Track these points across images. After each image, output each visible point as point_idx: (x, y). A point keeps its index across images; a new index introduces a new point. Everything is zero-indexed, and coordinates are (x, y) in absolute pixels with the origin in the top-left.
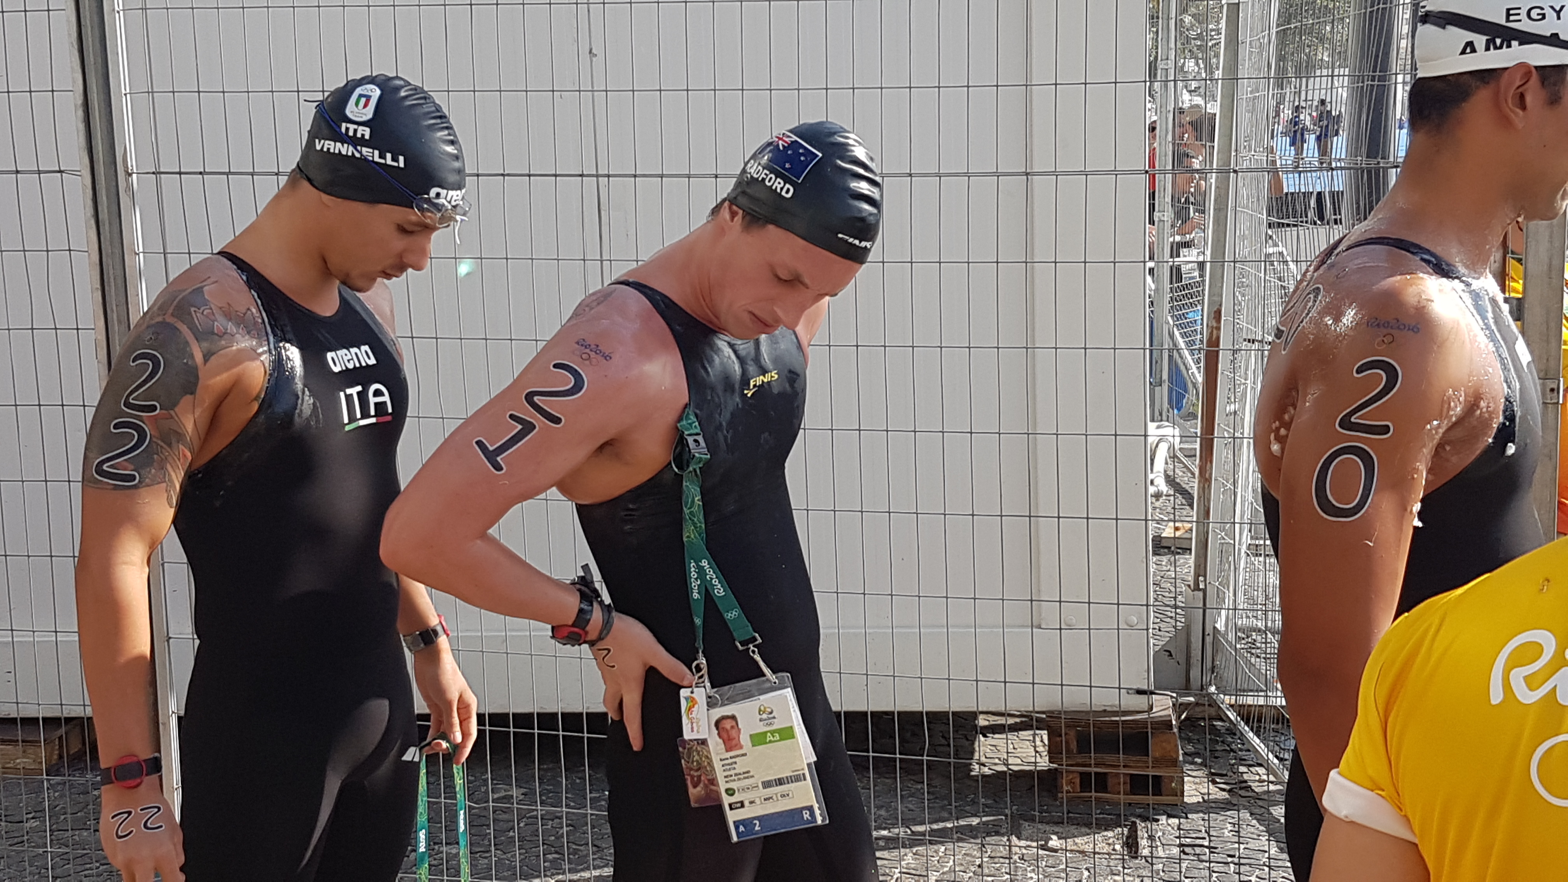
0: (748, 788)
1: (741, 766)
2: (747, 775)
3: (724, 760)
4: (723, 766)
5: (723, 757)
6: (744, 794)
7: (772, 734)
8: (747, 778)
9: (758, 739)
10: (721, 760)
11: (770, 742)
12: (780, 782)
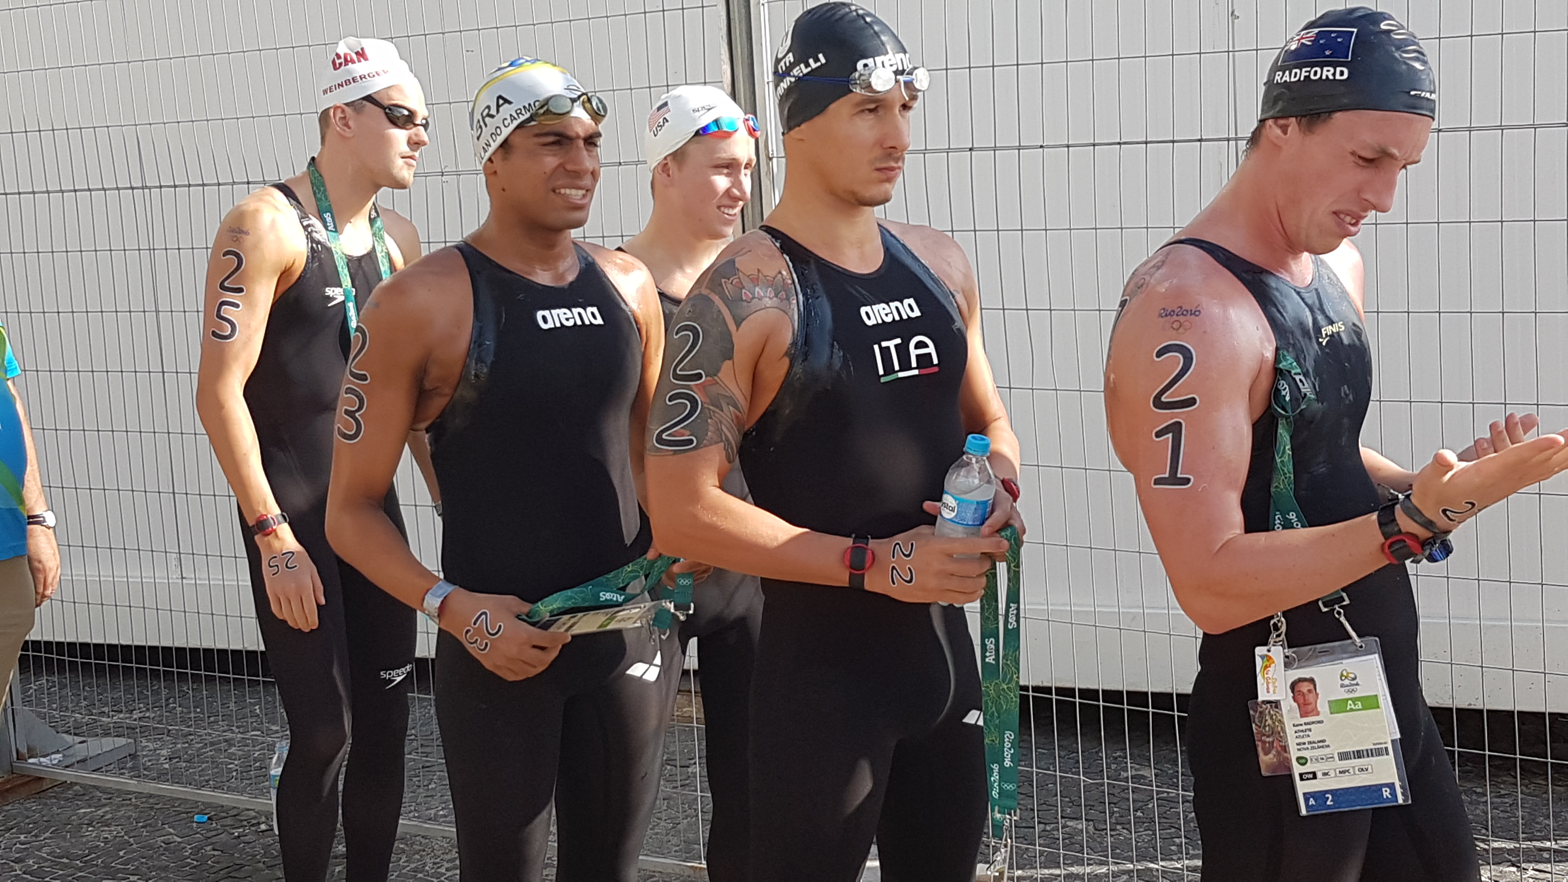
0: (1323, 759)
1: (1316, 733)
2: (1322, 743)
3: (1297, 725)
4: (1296, 732)
5: (1296, 723)
6: (1318, 765)
7: (1353, 702)
8: (1322, 747)
9: (1338, 706)
10: (1294, 725)
11: (1352, 710)
12: (1359, 754)
